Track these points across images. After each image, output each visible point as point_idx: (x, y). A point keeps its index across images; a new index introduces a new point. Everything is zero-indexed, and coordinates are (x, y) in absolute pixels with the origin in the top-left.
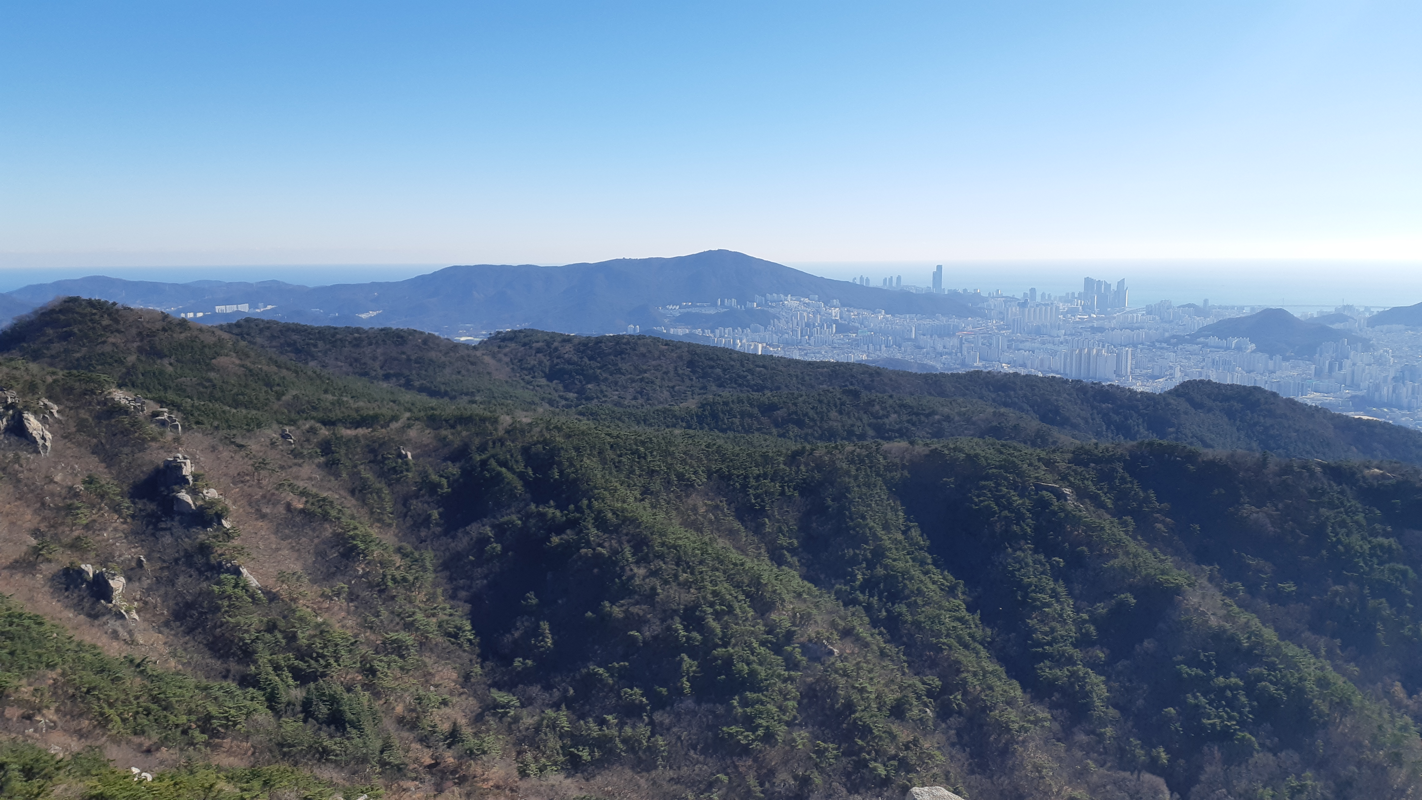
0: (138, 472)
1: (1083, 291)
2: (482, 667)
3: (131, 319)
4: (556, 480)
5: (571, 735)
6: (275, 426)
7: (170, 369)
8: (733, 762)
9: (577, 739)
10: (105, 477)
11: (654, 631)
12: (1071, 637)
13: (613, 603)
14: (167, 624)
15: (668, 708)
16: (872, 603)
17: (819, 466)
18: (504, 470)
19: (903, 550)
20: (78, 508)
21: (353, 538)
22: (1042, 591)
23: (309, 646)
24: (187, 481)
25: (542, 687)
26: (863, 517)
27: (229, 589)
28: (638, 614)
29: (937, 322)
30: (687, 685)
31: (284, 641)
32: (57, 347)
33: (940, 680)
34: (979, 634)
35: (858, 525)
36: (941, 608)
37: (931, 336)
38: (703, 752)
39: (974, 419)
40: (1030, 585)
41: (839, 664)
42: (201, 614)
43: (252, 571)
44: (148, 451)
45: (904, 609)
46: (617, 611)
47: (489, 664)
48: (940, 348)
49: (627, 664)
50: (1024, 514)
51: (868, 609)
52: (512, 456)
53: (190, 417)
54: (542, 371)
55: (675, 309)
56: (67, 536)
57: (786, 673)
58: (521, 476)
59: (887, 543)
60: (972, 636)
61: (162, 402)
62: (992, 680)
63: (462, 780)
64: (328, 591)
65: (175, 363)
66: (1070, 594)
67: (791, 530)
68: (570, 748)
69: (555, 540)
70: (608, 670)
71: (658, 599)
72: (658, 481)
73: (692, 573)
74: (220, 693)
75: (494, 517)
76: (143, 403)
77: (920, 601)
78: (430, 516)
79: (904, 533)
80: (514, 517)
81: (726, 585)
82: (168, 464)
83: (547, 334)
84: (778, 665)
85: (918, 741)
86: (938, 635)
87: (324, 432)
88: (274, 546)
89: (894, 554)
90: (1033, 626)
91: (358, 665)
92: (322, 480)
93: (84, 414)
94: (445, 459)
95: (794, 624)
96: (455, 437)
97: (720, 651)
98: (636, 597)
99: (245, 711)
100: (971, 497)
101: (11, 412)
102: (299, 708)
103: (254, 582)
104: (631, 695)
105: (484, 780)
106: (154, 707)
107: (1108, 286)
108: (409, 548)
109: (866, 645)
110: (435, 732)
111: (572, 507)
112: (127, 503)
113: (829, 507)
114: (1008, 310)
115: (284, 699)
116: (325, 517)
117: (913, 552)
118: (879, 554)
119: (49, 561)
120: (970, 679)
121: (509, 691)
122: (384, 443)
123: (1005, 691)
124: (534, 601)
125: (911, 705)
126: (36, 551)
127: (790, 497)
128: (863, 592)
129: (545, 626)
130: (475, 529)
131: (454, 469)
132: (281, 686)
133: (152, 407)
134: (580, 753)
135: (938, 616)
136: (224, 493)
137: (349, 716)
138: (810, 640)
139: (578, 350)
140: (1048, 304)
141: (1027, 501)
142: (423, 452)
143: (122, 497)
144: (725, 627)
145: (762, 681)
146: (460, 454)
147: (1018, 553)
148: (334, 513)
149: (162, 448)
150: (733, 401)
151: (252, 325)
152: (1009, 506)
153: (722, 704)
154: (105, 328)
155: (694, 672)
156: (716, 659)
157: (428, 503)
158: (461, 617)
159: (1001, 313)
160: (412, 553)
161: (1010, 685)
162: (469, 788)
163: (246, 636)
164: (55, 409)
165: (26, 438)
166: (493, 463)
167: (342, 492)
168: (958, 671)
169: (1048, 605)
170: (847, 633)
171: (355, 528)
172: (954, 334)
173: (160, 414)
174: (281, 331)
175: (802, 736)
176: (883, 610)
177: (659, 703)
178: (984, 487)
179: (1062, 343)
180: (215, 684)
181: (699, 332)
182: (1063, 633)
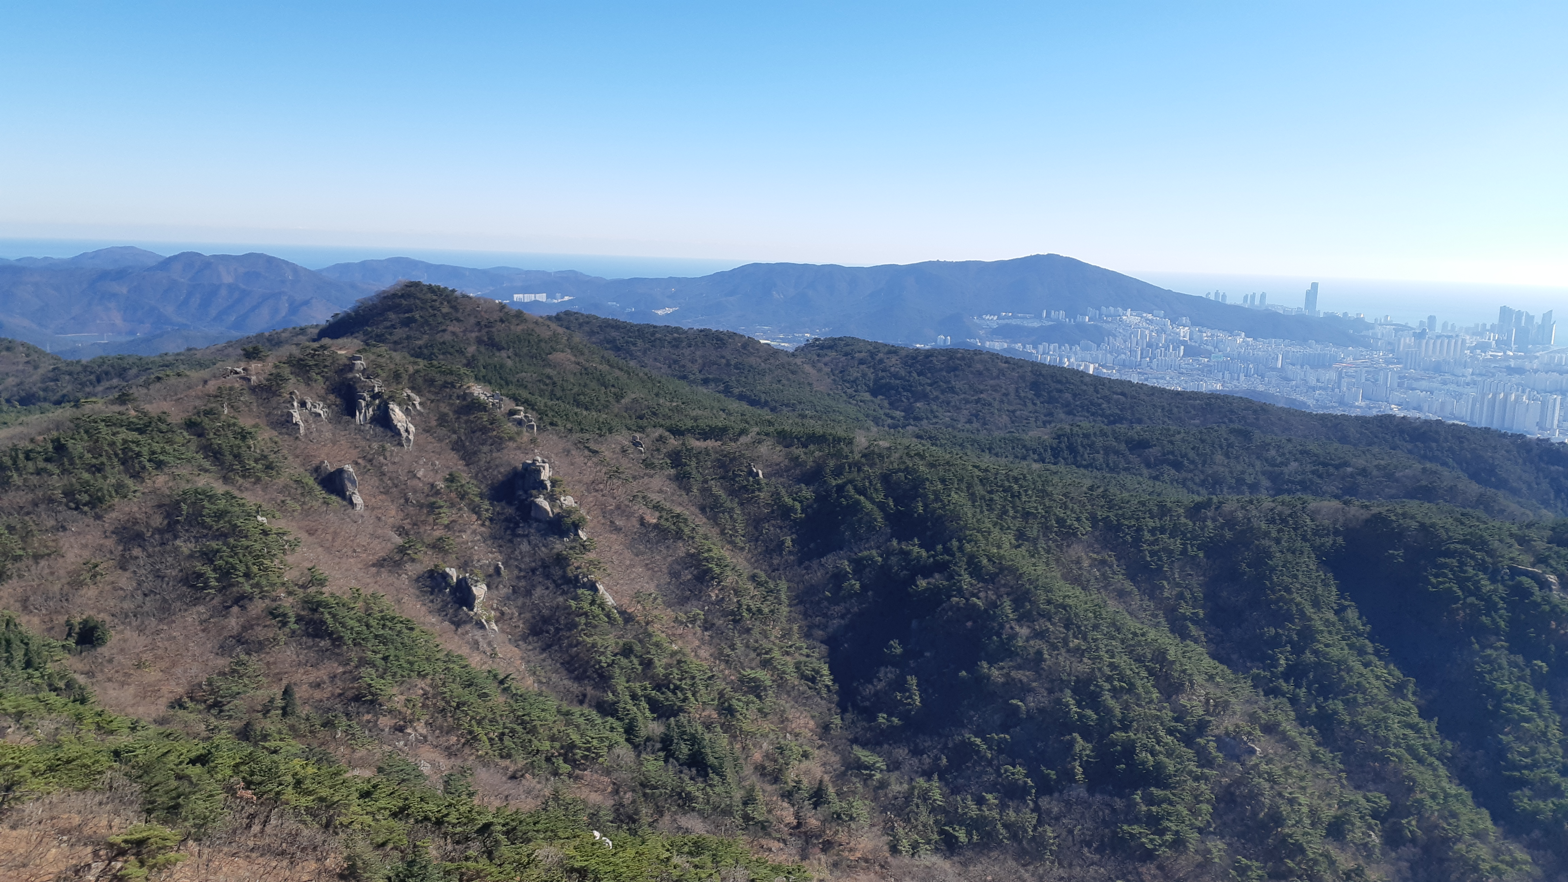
0: (495, 473)
1: (1496, 322)
2: (842, 719)
3: (469, 309)
4: (919, 514)
5: (943, 810)
6: (625, 432)
7: (509, 363)
8: (1136, 868)
9: (952, 816)
10: (465, 477)
11: (1040, 702)
12: (1557, 762)
13: (991, 664)
14: (524, 638)
15: (1056, 795)
16: (1298, 695)
17: (1230, 522)
18: (862, 498)
19: (1337, 634)
20: (441, 507)
21: (706, 559)
22: (1520, 701)
23: (666, 676)
24: (545, 487)
25: (910, 751)
26: (1288, 590)
27: (586, 606)
28: (1021, 681)
29: (1308, 350)
30: (1079, 770)
31: (640, 668)
32: (400, 333)
33: (1388, 799)
34: (1436, 746)
35: (1281, 598)
36: (1386, 709)
37: (1302, 367)
38: (1100, 850)
39: (1397, 475)
40: (1505, 691)
41: (1263, 767)
42: (557, 630)
43: (608, 588)
44: (505, 451)
45: (1340, 706)
46: (996, 674)
47: (849, 716)
48: (1312, 381)
49: (1007, 737)
50: (1496, 604)
51: (1294, 701)
52: (870, 482)
53: (545, 418)
54: (865, 384)
55: (991, 320)
56: (429, 535)
57: (1199, 770)
58: (882, 506)
59: (1318, 625)
60: (1427, 747)
61: (516, 399)
62: (1456, 807)
63: (827, 846)
64: (683, 617)
65: (513, 357)
66: (1555, 708)
67: (1195, 598)
68: (945, 825)
69: (922, 583)
70: (984, 739)
71: (1044, 665)
72: (1035, 526)
73: (1085, 639)
74: (581, 720)
75: (851, 550)
76: (501, 400)
77: (1360, 698)
78: (783, 542)
79: (1337, 613)
80: (874, 552)
81: (1125, 658)
82: (526, 467)
83: (870, 344)
84: (1189, 760)
85: (1362, 871)
86: (1385, 743)
87: (673, 442)
88: (628, 562)
89: (1326, 638)
90: (1509, 743)
91: (716, 702)
92: (673, 494)
93: (444, 408)
94: (799, 481)
95: (1207, 711)
96: (810, 456)
97: (1119, 735)
98: (1019, 660)
99: (607, 744)
100: (1426, 577)
101: (377, 402)
102: (658, 746)
103: (610, 600)
104: (1013, 774)
105: (851, 850)
106: (519, 728)
107: (1530, 318)
108: (763, 577)
109: (1293, 746)
110: (799, 789)
111: (939, 547)
112: (486, 505)
113: (1245, 573)
114: (1399, 340)
115: (643, 733)
116: (679, 535)
117: (1349, 638)
118: (1307, 635)
119: (413, 560)
120: (1428, 802)
121: (873, 751)
122: (734, 459)
123: (1472, 821)
124: (899, 650)
125: (1353, 824)
126: (402, 550)
127: (1193, 558)
128: (1287, 681)
129: (912, 681)
130: (830, 561)
131: (807, 492)
132: (640, 718)
133: (508, 405)
134: (957, 834)
135: (1385, 719)
136: (580, 500)
137: (711, 760)
138: (1227, 734)
139: (905, 364)
140: (1451, 337)
141: (1501, 587)
142: (775, 472)
143: (481, 498)
144: (1126, 707)
145: (1170, 776)
146: (813, 476)
147: (1489, 651)
148: (687, 531)
149: (520, 448)
150: (1095, 434)
151: (572, 318)
152: (1476, 592)
153: (1121, 798)
154: (444, 316)
155: (1087, 755)
156: (1114, 744)
157: (781, 528)
158: (819, 659)
159: (1390, 343)
160: (767, 582)
161: (1477, 813)
162: (836, 858)
163: (602, 658)
164: (417, 400)
165: (391, 430)
166: (850, 487)
167: (693, 509)
168: (1410, 790)
169: (1528, 720)
170: (1270, 729)
171: (710, 550)
172: (1330, 366)
173: (515, 412)
174: (600, 326)
175: (1217, 847)
176: (1313, 706)
177: (1045, 788)
178: (1445, 566)
179: (1468, 384)
180: (576, 710)
181: (1019, 346)
182: (1548, 756)
